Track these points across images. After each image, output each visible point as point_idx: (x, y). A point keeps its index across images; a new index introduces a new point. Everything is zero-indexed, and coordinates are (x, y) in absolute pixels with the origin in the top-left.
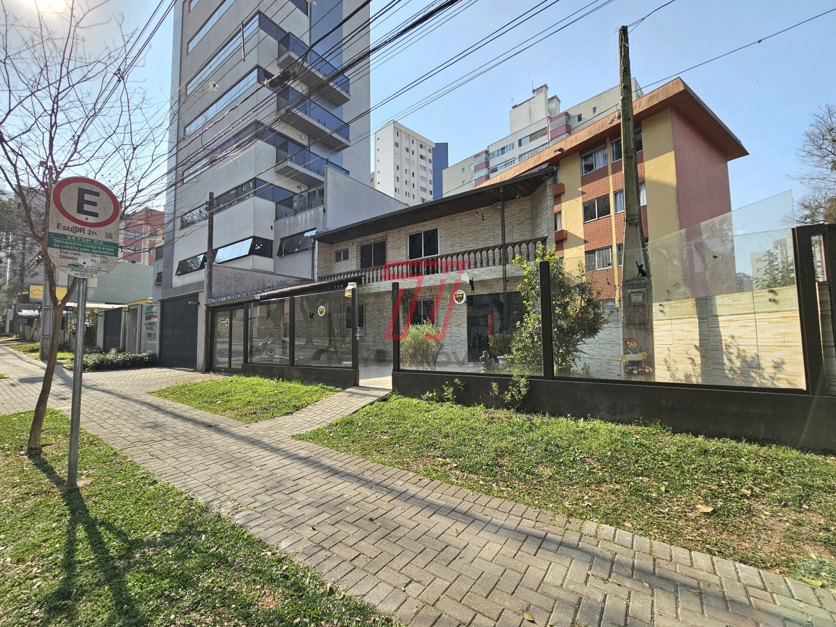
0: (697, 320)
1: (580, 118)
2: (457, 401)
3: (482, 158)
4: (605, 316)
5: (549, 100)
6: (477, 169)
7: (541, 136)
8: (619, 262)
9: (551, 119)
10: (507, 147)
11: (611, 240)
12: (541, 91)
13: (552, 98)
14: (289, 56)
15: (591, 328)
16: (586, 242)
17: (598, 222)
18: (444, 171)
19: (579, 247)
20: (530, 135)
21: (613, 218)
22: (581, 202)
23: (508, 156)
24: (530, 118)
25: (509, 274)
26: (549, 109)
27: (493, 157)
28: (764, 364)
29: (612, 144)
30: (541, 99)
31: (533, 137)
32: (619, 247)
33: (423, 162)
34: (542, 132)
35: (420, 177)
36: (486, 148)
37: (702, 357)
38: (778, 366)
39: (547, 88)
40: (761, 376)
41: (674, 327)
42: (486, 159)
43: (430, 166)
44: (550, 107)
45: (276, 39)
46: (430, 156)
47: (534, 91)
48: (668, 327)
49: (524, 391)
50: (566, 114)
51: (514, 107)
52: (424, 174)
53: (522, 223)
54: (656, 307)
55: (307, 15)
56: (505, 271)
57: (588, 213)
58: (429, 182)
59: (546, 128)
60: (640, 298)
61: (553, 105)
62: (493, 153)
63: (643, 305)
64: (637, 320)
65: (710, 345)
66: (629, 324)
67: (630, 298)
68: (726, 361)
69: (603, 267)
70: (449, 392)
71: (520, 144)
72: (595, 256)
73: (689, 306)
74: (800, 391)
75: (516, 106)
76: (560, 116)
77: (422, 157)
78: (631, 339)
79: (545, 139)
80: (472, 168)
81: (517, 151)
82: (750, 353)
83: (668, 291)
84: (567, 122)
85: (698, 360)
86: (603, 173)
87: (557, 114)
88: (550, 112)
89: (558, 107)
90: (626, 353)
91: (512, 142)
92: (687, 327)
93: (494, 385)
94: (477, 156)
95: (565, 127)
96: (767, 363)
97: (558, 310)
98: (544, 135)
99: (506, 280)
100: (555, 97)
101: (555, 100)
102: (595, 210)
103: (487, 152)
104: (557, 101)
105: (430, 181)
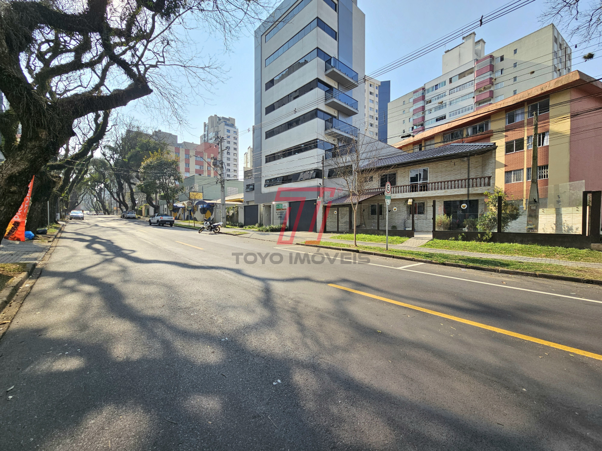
0: (555, 215)
1: (502, 59)
2: (463, 240)
3: (420, 94)
4: (520, 213)
5: (476, 43)
6: (415, 101)
7: (468, 75)
8: (528, 178)
9: (477, 61)
10: (440, 84)
11: (523, 165)
12: (470, 38)
13: (479, 41)
14: (333, 71)
15: (514, 217)
16: (506, 166)
17: (515, 154)
18: (388, 104)
19: (501, 169)
20: (459, 75)
21: (525, 153)
22: (504, 142)
23: (440, 90)
24: (460, 59)
25: (470, 192)
26: (475, 50)
27: (428, 92)
28: (573, 228)
29: (529, 106)
30: (470, 43)
31: (461, 75)
32: (528, 169)
33: (372, 97)
34: (470, 71)
35: (369, 108)
36: (422, 85)
37: (556, 227)
38: (577, 229)
39: (475, 34)
40: (573, 232)
41: (548, 217)
42: (423, 93)
43: (377, 99)
44: (476, 48)
45: (324, 60)
46: (377, 92)
47: (464, 38)
48: (545, 217)
49: (490, 236)
50: (491, 56)
51: (446, 52)
52: (372, 105)
53: (477, 167)
54: (541, 210)
55: (336, 40)
56: (468, 191)
57: (509, 148)
58: (375, 111)
59: (473, 68)
60: (535, 208)
61: (479, 47)
62: (428, 90)
63: (535, 210)
64: (533, 215)
65: (559, 223)
66: (530, 216)
67: (530, 208)
68: (563, 228)
69: (517, 181)
70: (460, 237)
71: (451, 81)
72: (511, 174)
73: (553, 210)
74: (580, 235)
75: (448, 51)
76: (486, 58)
77: (371, 93)
78: (530, 221)
79: (471, 77)
80: (411, 100)
81: (448, 86)
82: (570, 226)
83: (558, 196)
84: (491, 62)
85: (555, 228)
86: (521, 125)
87: (482, 57)
88: (476, 54)
89: (483, 48)
90: (528, 225)
91: (444, 80)
92: (552, 217)
93: (479, 235)
94: (415, 92)
95: (489, 67)
96: (574, 228)
97: (503, 212)
98: (471, 73)
99: (468, 195)
100: (482, 40)
101: (481, 43)
102: (513, 147)
103: (423, 89)
104: (483, 43)
105: (377, 110)
